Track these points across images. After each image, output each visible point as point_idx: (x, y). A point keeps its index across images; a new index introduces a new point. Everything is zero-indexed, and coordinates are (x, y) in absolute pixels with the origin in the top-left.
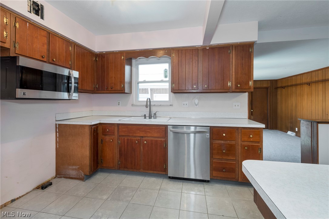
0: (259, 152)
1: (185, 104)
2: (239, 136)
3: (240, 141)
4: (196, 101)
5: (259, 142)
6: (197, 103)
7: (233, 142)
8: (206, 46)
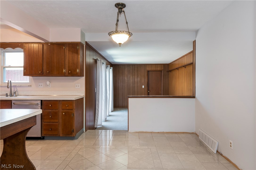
0: (72, 116)
1: (41, 85)
2: (61, 106)
3: (61, 109)
4: (48, 83)
5: (72, 109)
6: (48, 84)
7: (57, 111)
8: (48, 43)
